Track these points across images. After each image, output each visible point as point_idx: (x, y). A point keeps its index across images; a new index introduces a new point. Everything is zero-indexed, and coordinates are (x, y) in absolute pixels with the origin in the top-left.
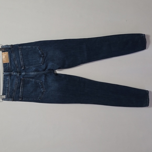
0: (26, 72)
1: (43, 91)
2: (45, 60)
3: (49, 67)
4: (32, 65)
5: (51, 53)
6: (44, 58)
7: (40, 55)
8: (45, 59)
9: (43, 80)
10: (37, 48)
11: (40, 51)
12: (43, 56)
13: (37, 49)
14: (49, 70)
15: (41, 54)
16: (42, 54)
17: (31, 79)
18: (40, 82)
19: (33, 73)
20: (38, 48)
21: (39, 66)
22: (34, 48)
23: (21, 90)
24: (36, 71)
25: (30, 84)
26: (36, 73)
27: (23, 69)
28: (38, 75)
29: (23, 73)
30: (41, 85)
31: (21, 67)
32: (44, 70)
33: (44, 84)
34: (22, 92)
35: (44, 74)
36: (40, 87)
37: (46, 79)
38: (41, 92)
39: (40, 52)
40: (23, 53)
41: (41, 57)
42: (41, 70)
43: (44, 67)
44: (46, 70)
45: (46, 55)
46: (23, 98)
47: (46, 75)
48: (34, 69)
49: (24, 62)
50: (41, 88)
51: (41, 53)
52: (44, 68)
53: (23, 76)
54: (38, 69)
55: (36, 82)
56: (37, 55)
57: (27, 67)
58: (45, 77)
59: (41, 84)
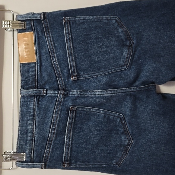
0: (80, 88)
1: (126, 143)
2: (136, 56)
3: (145, 76)
4: (99, 69)
5: (149, 35)
6: (133, 48)
7: (122, 40)
8: (135, 51)
9: (128, 113)
10: (114, 21)
11: (120, 30)
12: (128, 43)
13: (113, 25)
14: (144, 83)
15: (123, 38)
16: (127, 39)
17: (94, 110)
18: (119, 117)
19: (100, 93)
20: (117, 21)
21: (119, 73)
22: (104, 21)
23: (68, 138)
24: (109, 85)
25: (91, 123)
26: (107, 93)
27: (75, 81)
28: (115, 99)
29: (74, 93)
30: (121, 127)
31: (69, 76)
32: (131, 84)
33: (129, 123)
34: (69, 145)
35: (131, 95)
36: (118, 130)
37: (134, 109)
38: (121, 146)
39: (122, 32)
40: (73, 36)
41: (124, 45)
42: (121, 82)
43: (130, 74)
44: (137, 83)
45: (137, 40)
46: (73, 161)
47: (135, 98)
48: (104, 80)
49: (78, 62)
50: (122, 134)
51: (124, 35)
52: (132, 78)
53: (72, 100)
54: (114, 81)
55: (108, 118)
56: (111, 41)
57: (84, 74)
58: (134, 103)
59: (120, 124)
